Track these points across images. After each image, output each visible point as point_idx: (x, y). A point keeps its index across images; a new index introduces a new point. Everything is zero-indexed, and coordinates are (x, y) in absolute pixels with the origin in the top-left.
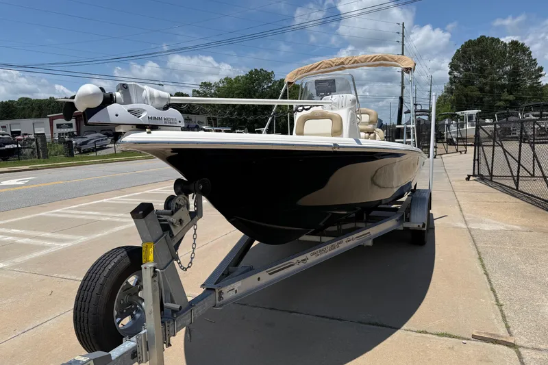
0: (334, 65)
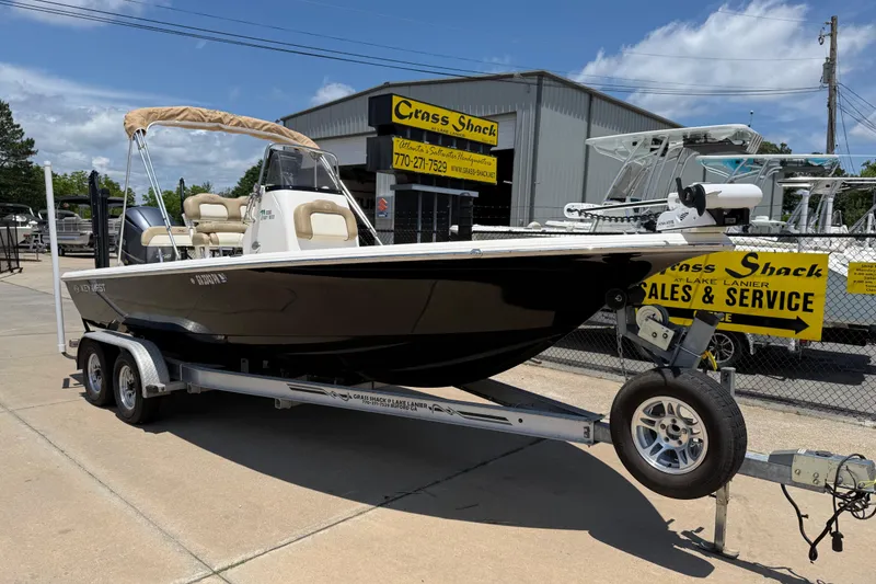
0: (206, 119)
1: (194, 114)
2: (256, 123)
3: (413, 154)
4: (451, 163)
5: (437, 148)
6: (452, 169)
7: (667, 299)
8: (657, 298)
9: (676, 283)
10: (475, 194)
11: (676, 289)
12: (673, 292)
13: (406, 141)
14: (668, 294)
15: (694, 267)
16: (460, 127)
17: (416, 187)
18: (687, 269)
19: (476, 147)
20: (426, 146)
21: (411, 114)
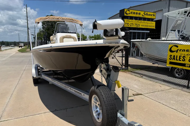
0: (55, 18)
1: (52, 18)
2: (67, 18)
3: (130, 23)
4: (141, 24)
5: (137, 21)
6: (142, 26)
7: (178, 60)
8: (175, 60)
9: (181, 55)
10: (149, 32)
11: (181, 57)
12: (180, 58)
13: (128, 20)
14: (178, 59)
15: (187, 50)
16: (144, 15)
17: (131, 31)
18: (184, 51)
19: (149, 20)
20: (134, 20)
21: (130, 13)
